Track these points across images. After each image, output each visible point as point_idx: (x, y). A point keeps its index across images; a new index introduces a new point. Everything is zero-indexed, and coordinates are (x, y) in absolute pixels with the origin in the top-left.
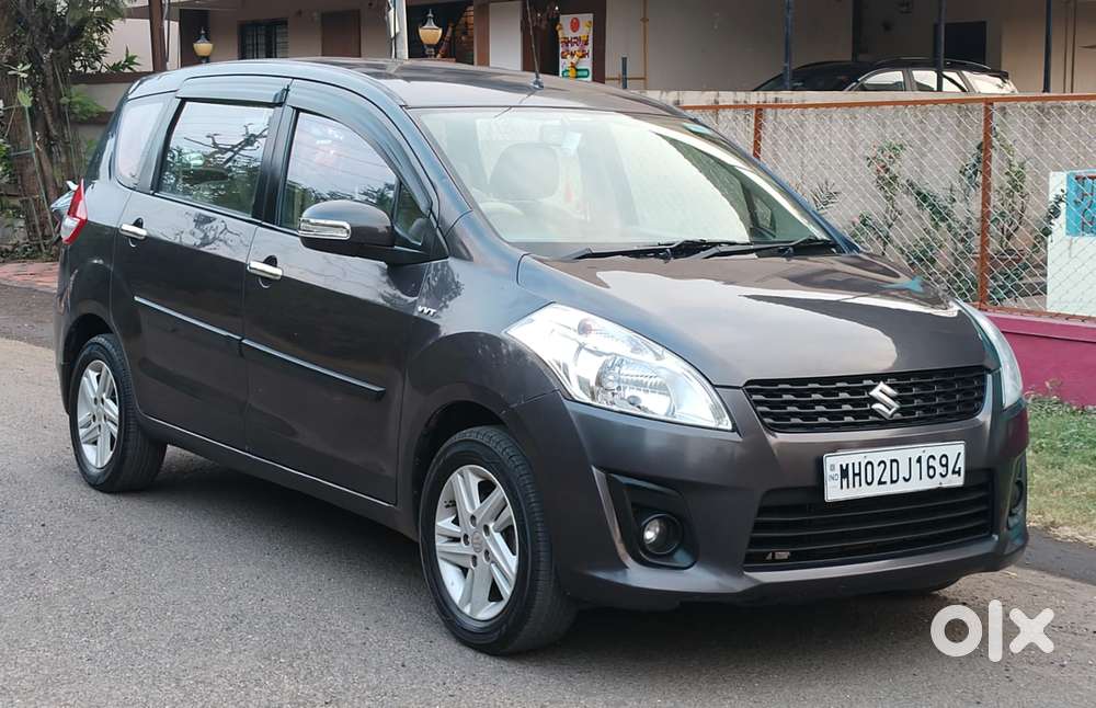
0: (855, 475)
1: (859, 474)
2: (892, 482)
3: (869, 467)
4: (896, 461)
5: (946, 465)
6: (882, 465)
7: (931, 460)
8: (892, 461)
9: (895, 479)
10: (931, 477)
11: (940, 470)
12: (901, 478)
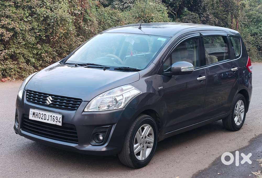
0: (36, 115)
1: (37, 115)
2: (44, 119)
3: (40, 114)
4: (45, 115)
5: (57, 119)
6: (42, 115)
7: (54, 117)
8: (45, 114)
9: (45, 119)
10: (54, 121)
11: (56, 120)
12: (46, 119)
